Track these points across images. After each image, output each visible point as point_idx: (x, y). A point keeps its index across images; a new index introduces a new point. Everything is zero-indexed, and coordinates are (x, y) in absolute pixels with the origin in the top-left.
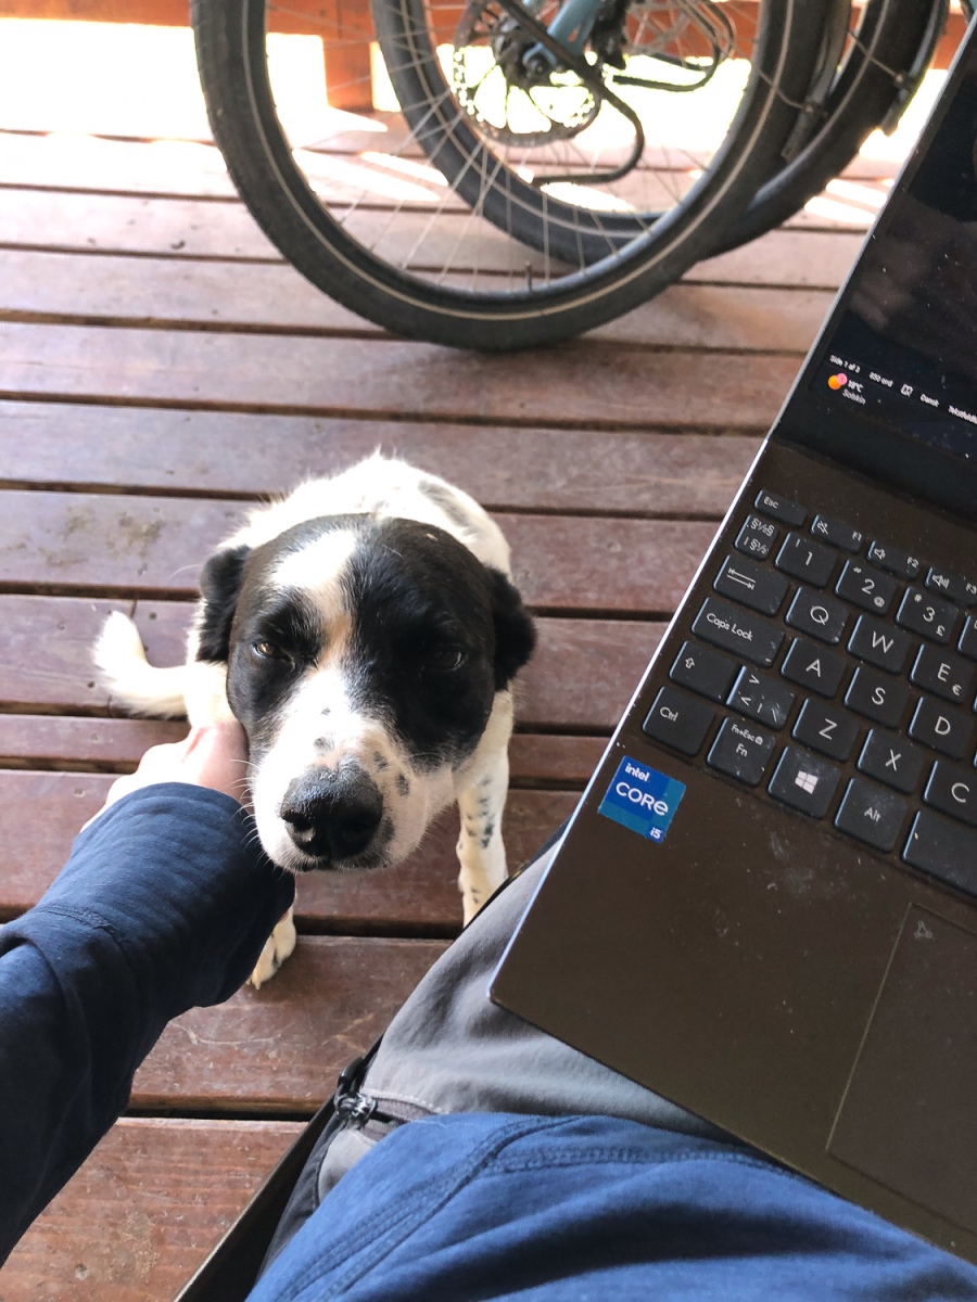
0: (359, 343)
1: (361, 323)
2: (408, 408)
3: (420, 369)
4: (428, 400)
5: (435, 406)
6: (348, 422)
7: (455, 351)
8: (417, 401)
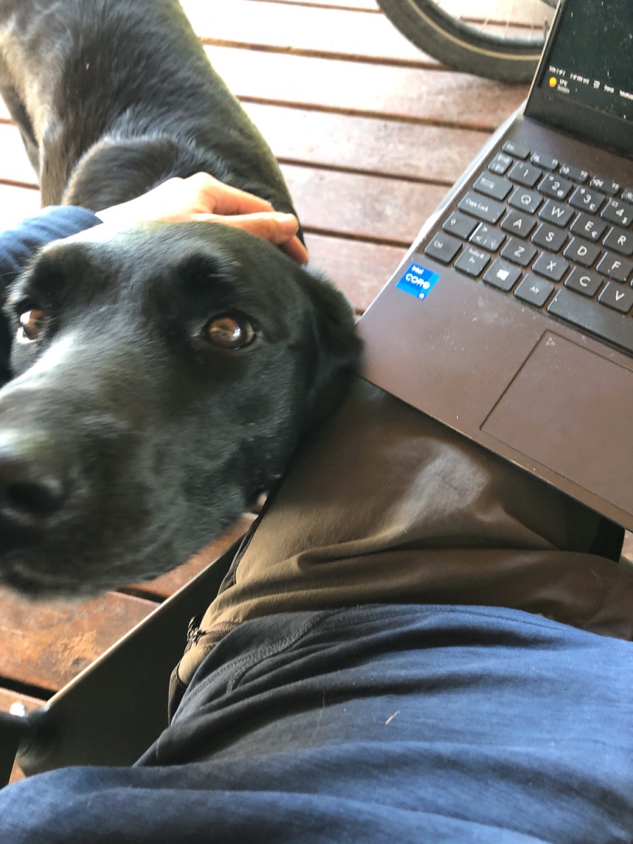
0: (421, 72)
1: (424, 58)
2: (446, 118)
3: (458, 92)
4: (460, 114)
5: (465, 119)
6: (405, 125)
7: (485, 81)
8: (453, 114)
